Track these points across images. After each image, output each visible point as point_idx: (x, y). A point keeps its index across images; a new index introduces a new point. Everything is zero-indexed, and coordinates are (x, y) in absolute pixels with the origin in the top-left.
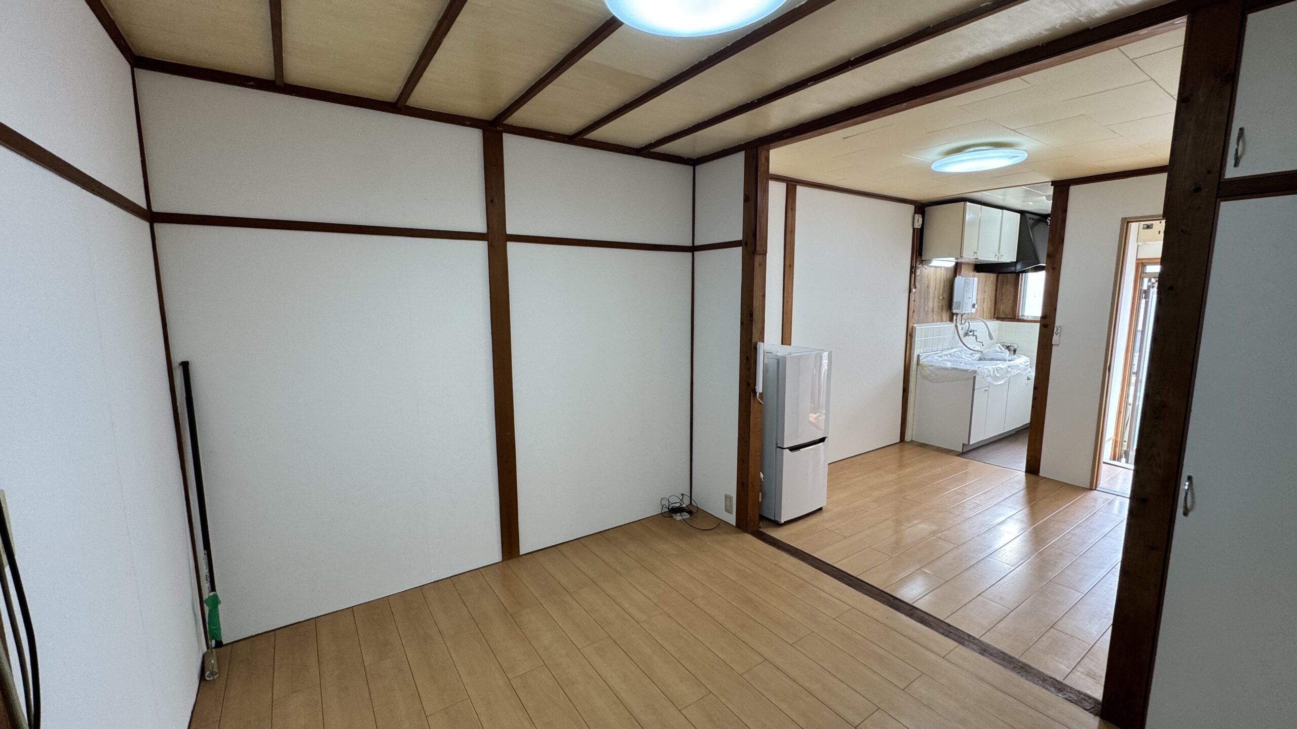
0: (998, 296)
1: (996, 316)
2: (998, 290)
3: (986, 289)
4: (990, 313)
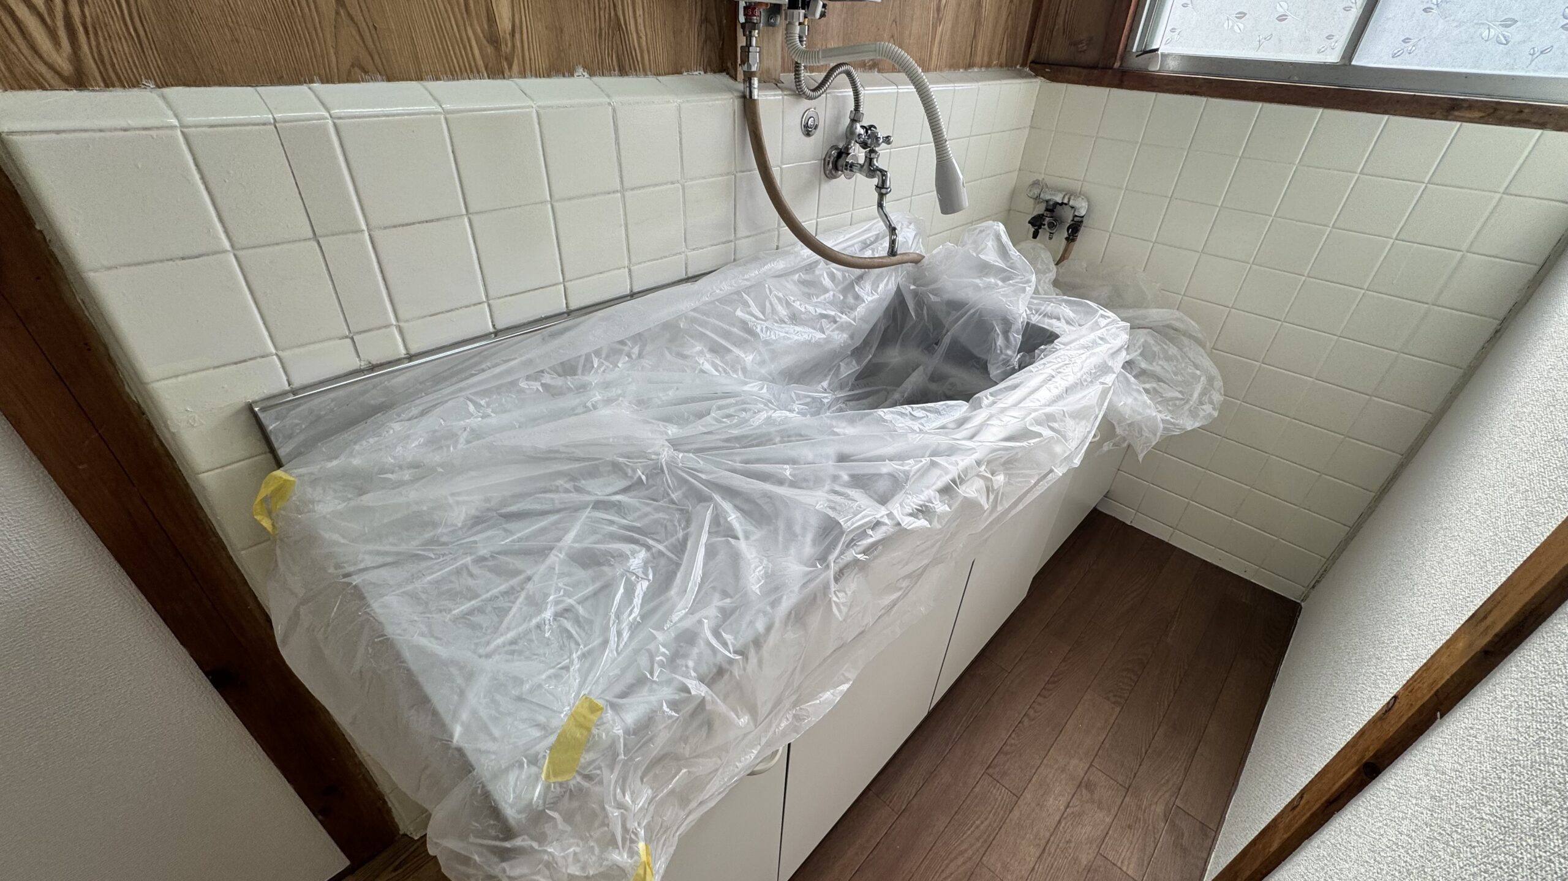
1: (1031, 58)
4: (1000, 30)
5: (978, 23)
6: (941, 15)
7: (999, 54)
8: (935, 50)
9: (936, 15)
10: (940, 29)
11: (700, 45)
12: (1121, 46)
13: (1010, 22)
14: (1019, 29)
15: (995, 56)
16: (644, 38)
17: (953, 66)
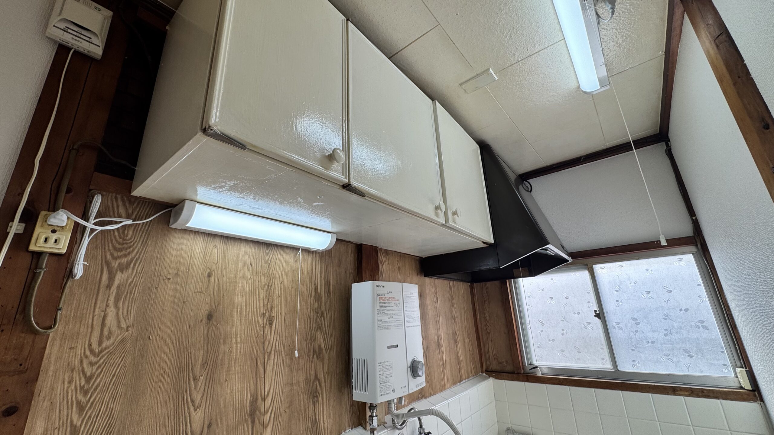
0: (479, 326)
1: (484, 369)
2: (478, 313)
3: (456, 314)
4: (469, 362)
5: (459, 363)
6: (445, 366)
7: (471, 372)
8: (446, 380)
9: (443, 367)
10: (445, 372)
11: (350, 416)
12: (521, 365)
13: (471, 358)
14: (476, 359)
15: (470, 373)
16: (326, 423)
17: (454, 383)
